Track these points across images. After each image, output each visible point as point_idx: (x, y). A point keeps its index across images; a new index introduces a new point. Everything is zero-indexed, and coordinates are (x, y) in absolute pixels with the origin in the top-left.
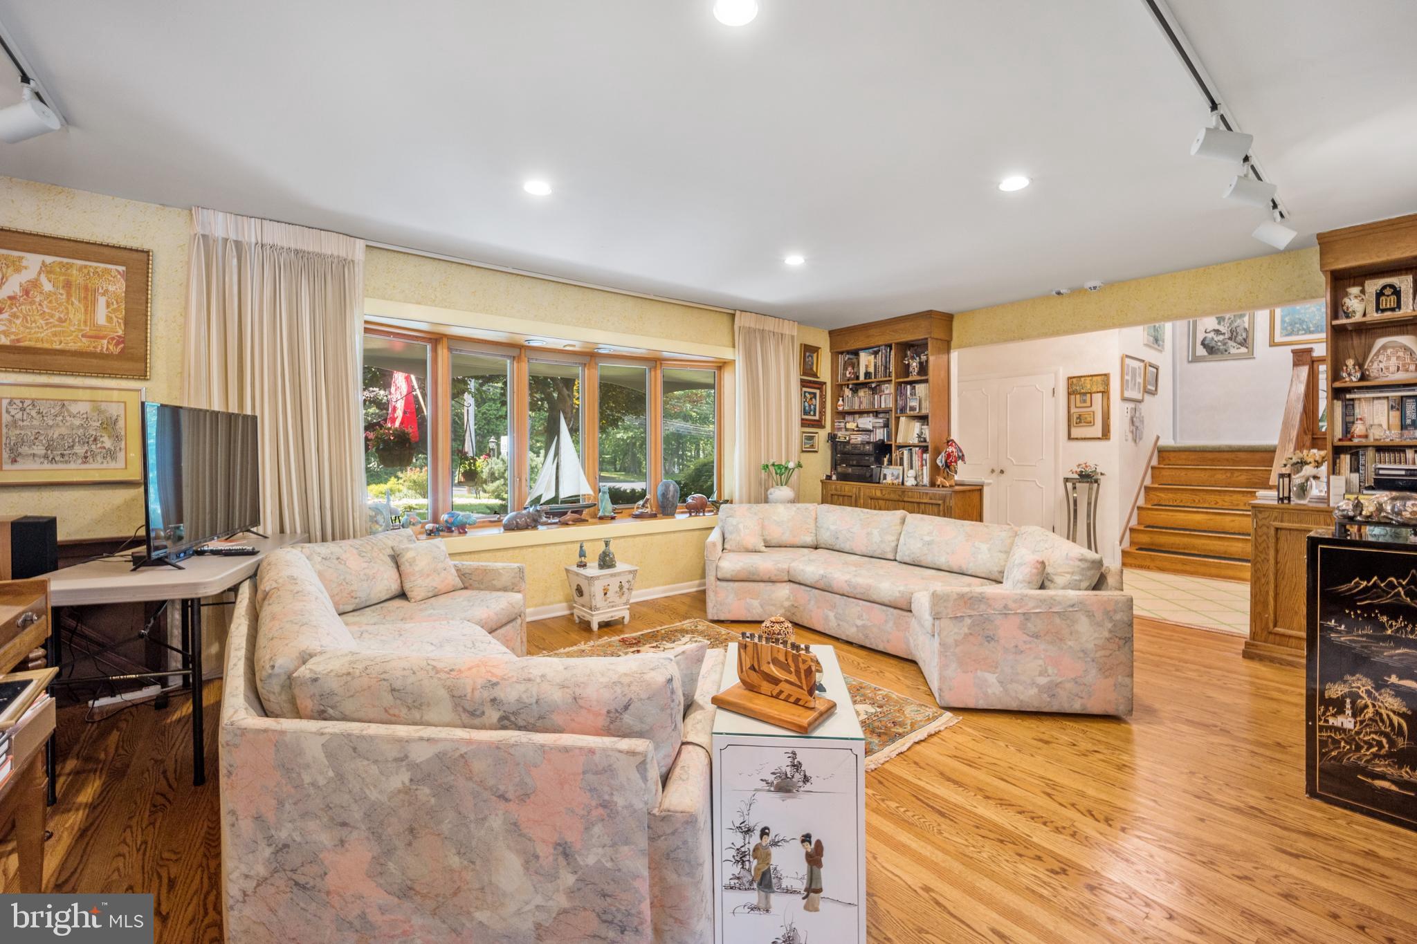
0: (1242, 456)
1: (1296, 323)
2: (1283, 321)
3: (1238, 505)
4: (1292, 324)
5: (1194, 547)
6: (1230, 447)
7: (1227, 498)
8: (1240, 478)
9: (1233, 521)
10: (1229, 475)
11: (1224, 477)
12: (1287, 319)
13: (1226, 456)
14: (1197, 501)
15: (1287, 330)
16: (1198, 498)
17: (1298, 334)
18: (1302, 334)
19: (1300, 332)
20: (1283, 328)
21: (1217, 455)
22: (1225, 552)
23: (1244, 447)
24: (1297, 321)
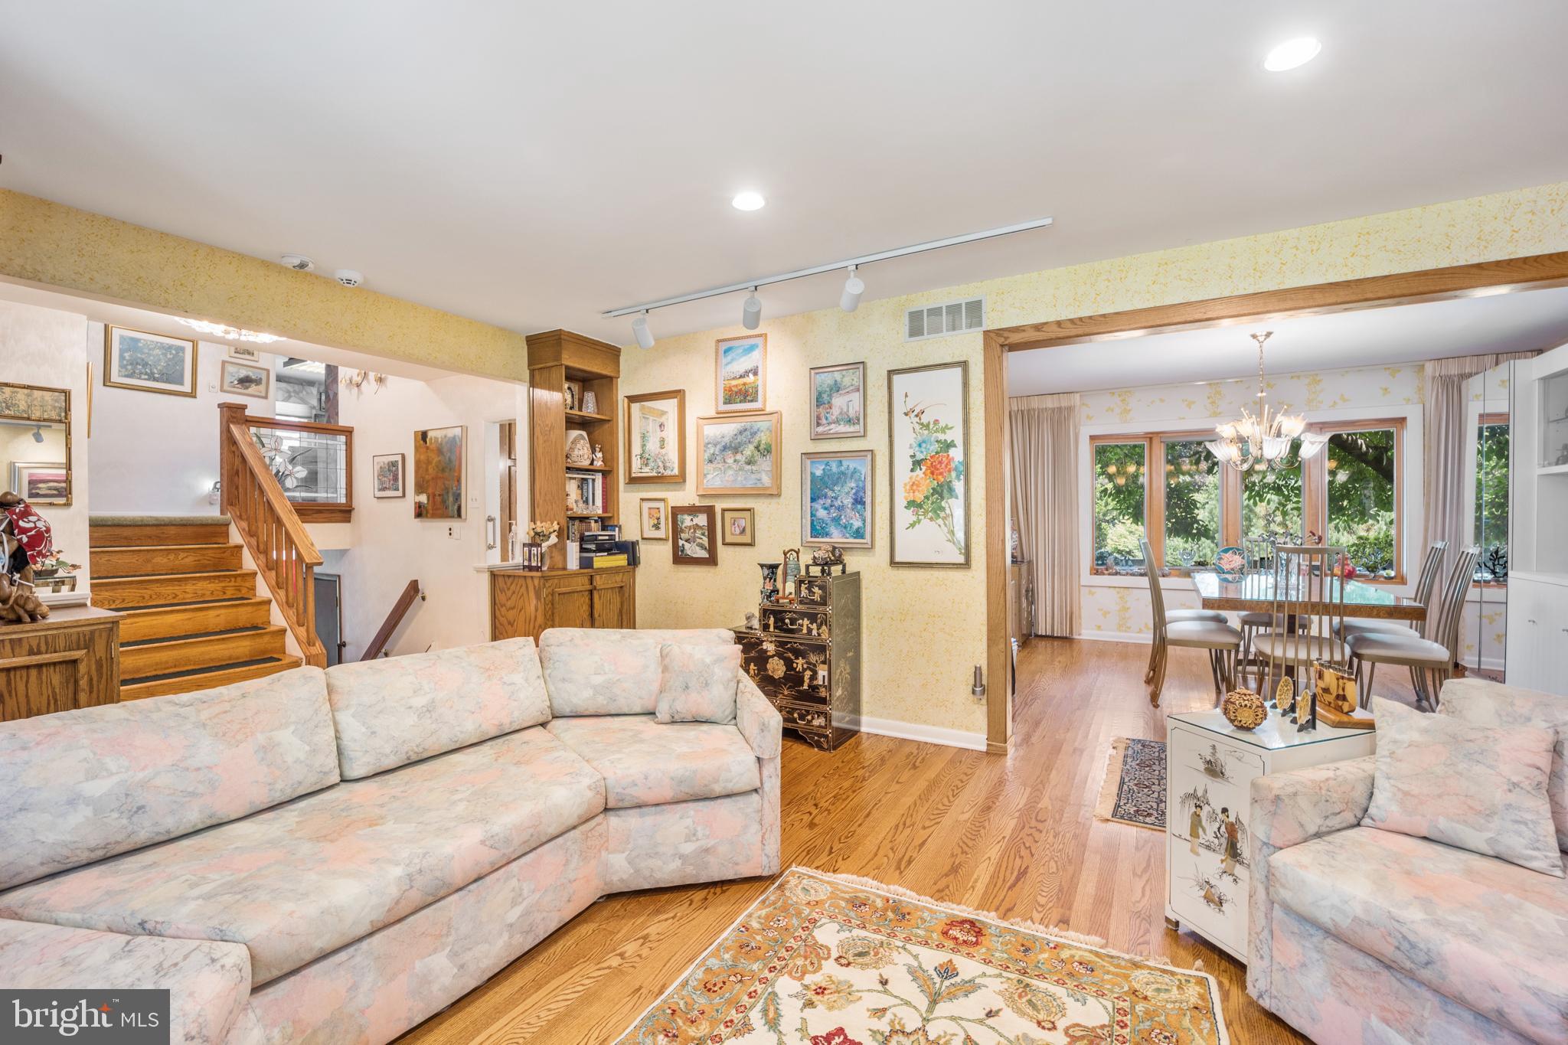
0: (172, 531)
1: (137, 364)
2: (122, 358)
3: (203, 595)
4: (134, 363)
5: (188, 661)
6: (157, 519)
7: (189, 588)
8: (187, 560)
9: (218, 616)
10: (172, 557)
11: (165, 560)
12: (127, 355)
13: (148, 531)
14: (147, 597)
15: (127, 369)
16: (149, 592)
17: (140, 378)
18: (145, 379)
19: (143, 377)
20: (122, 366)
21: (137, 530)
22: (230, 658)
23: (175, 519)
24: (139, 361)
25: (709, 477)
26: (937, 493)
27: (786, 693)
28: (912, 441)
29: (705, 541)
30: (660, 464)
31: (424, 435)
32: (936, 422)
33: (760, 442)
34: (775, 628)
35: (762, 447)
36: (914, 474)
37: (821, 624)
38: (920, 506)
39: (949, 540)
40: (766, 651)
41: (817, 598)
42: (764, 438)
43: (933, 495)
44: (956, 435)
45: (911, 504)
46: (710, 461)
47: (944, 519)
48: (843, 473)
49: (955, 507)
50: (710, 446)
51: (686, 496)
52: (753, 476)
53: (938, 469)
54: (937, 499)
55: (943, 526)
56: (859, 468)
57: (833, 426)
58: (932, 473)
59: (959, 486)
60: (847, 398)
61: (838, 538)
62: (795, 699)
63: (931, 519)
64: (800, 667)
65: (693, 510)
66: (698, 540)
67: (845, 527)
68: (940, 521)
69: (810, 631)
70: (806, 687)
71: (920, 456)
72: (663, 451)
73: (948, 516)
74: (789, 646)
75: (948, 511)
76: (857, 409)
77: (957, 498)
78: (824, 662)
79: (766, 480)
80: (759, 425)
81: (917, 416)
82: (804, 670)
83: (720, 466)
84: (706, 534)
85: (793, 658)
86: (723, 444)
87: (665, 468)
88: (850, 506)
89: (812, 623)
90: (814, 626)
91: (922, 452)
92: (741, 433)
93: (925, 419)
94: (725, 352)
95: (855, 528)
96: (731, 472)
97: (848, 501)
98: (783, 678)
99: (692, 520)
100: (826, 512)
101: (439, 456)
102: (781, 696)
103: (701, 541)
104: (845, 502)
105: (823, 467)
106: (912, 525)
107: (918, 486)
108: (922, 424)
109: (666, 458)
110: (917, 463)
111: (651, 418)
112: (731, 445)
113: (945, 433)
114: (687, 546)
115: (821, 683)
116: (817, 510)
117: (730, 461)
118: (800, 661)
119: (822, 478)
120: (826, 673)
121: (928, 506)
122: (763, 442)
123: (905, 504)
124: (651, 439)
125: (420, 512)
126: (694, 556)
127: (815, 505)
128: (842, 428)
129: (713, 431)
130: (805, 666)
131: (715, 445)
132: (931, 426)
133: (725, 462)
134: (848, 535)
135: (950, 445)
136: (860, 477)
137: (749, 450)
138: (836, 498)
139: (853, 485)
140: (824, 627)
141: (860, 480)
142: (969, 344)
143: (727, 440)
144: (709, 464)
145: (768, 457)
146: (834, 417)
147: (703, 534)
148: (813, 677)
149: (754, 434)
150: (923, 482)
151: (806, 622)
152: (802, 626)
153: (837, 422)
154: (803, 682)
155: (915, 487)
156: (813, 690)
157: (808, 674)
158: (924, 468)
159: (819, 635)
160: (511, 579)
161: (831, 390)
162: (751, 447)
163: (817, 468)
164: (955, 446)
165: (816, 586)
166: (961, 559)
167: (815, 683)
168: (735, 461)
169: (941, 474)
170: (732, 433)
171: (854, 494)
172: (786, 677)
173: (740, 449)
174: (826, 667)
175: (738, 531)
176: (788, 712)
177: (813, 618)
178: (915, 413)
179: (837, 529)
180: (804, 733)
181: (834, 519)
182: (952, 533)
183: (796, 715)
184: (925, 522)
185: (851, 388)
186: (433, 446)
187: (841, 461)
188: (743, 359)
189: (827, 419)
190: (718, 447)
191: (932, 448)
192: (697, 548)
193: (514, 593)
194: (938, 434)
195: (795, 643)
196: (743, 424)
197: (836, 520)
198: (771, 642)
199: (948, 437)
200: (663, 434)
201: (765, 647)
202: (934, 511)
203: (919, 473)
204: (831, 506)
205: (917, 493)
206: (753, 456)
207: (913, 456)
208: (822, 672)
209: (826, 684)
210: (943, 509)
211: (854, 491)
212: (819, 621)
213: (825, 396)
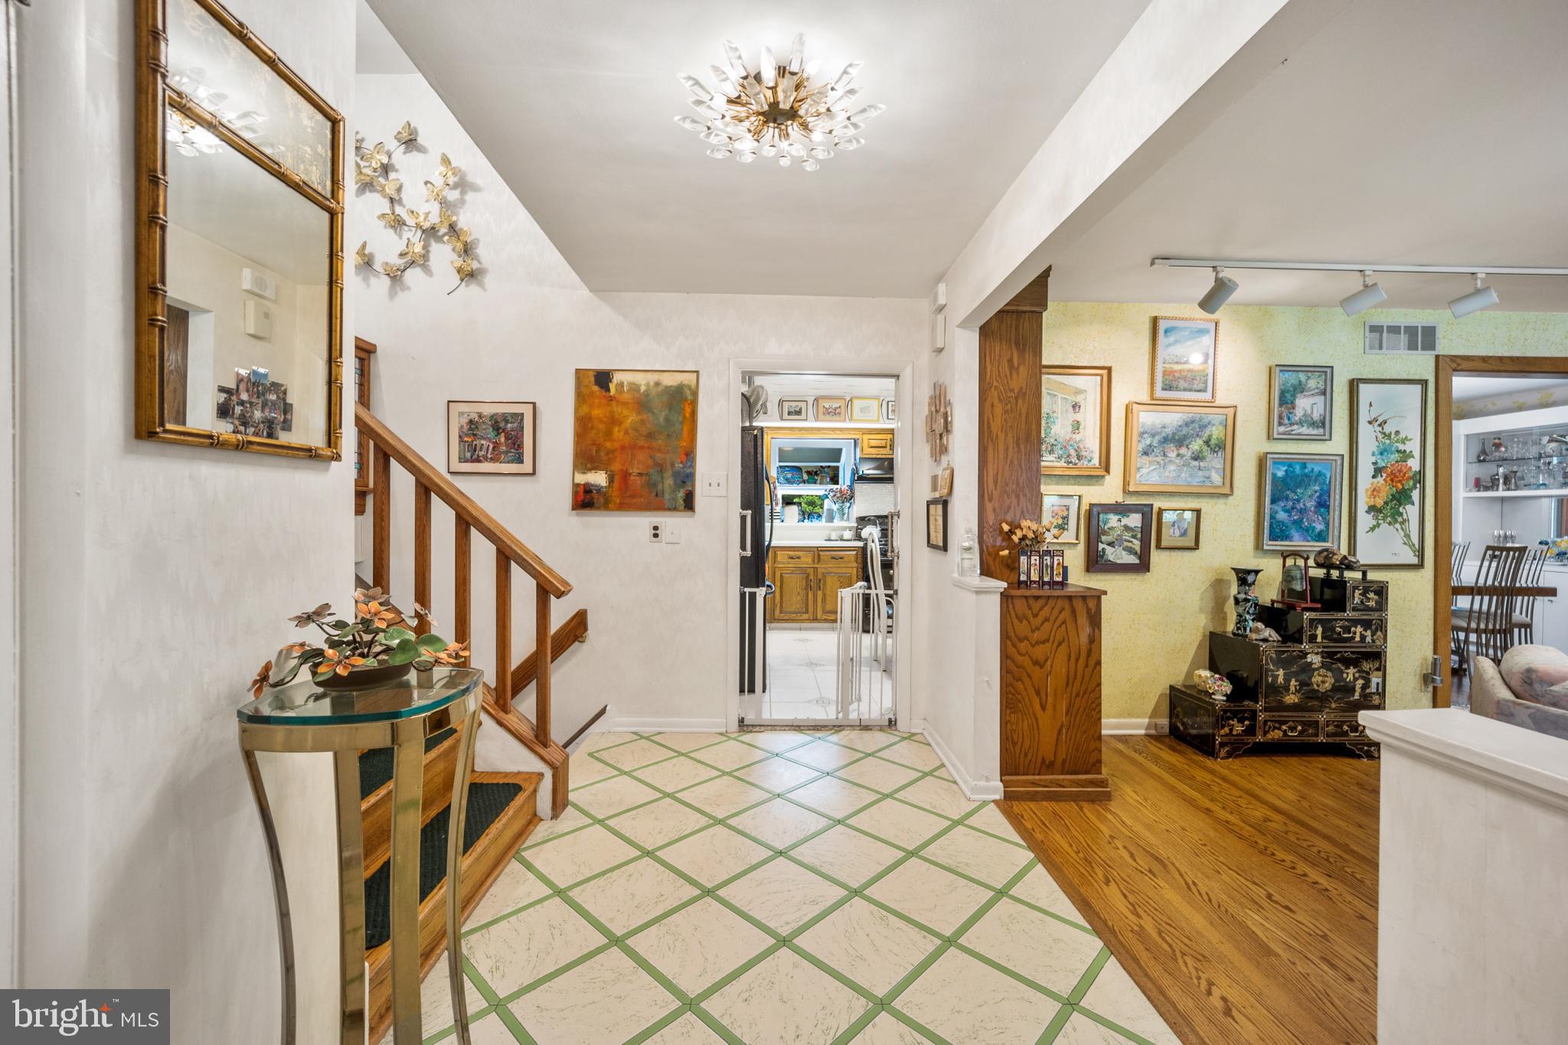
25: (1144, 471)
26: (1396, 499)
27: (1333, 705)
28: (1375, 449)
29: (1136, 545)
30: (1073, 452)
31: (603, 378)
32: (1397, 433)
33: (1210, 436)
34: (1323, 638)
35: (1213, 442)
36: (1375, 480)
37: (1376, 630)
38: (1380, 511)
39: (1405, 544)
40: (1311, 663)
41: (1372, 604)
42: (1216, 432)
43: (1392, 500)
44: (1414, 447)
45: (1372, 509)
46: (1146, 453)
47: (1402, 523)
48: (1307, 476)
49: (1411, 512)
50: (1145, 436)
51: (1109, 491)
52: (1200, 473)
53: (1397, 477)
54: (1396, 505)
55: (1400, 530)
56: (1324, 471)
57: (1295, 427)
58: (1392, 480)
59: (1415, 495)
60: (1312, 400)
61: (1300, 541)
62: (1344, 711)
63: (1390, 524)
64: (1351, 677)
65: (1120, 509)
66: (1126, 544)
67: (1307, 531)
68: (1398, 526)
69: (1363, 637)
70: (1357, 696)
71: (1381, 464)
72: (1077, 437)
73: (1404, 521)
74: (1339, 656)
75: (1405, 517)
76: (1322, 412)
77: (1413, 504)
78: (1378, 669)
79: (1217, 478)
80: (1211, 417)
81: (1380, 425)
82: (1356, 679)
83: (1159, 459)
84: (1139, 536)
85: (1343, 668)
86: (1164, 435)
87: (1079, 457)
88: (1312, 509)
89: (1365, 630)
90: (1369, 633)
91: (1383, 460)
92: (1187, 424)
93: (1387, 429)
94: (1166, 331)
95: (1317, 531)
96: (1172, 467)
97: (1311, 504)
98: (1330, 691)
99: (1120, 520)
100: (1286, 514)
101: (639, 413)
102: (1327, 710)
103: (1130, 544)
104: (1308, 505)
105: (1286, 468)
106: (1372, 529)
107: (1378, 492)
108: (1384, 433)
109: (1081, 446)
110: (1378, 471)
111: (1060, 395)
112: (1173, 437)
113: (1405, 444)
114: (1109, 550)
115: (1374, 690)
116: (1276, 512)
117: (1172, 455)
118: (1352, 670)
119: (1284, 479)
120: (1380, 680)
121: (1388, 511)
122: (1214, 437)
123: (1366, 508)
124: (1059, 422)
125: (585, 500)
126: (1119, 562)
127: (1275, 507)
128: (1305, 430)
129: (1147, 418)
130: (1357, 675)
131: (1153, 436)
132: (1393, 436)
133: (1165, 455)
134: (1309, 538)
135: (1410, 455)
136: (1325, 481)
137: (1196, 445)
138: (1298, 501)
139: (1317, 488)
140: (1379, 633)
141: (1324, 483)
142: (1421, 365)
143: (1169, 431)
144: (1145, 457)
145: (1220, 454)
146: (1297, 418)
147: (1134, 537)
148: (1365, 687)
149: (1203, 427)
150: (1383, 488)
151: (1359, 629)
152: (1355, 633)
153: (1300, 423)
154: (1355, 691)
155: (1375, 493)
156: (1365, 699)
157: (1360, 682)
158: (1384, 475)
159: (1373, 641)
160: (1041, 602)
161: (1295, 389)
162: (1200, 442)
163: (1279, 469)
164: (1413, 457)
165: (1372, 591)
166: (1415, 561)
167: (1368, 691)
168: (1178, 455)
169: (1400, 481)
170: (1175, 424)
171: (1318, 497)
172: (1335, 689)
173: (1186, 443)
174: (1380, 673)
175: (1177, 533)
176: (1336, 726)
177: (1367, 624)
178: (1378, 422)
179: (1298, 531)
180: (1355, 745)
181: (1295, 522)
182: (1408, 536)
183: (1346, 728)
184: (1384, 526)
185: (1316, 391)
186: (626, 396)
187: (1305, 464)
188: (1189, 343)
189: (1289, 419)
190: (1157, 438)
191: (1393, 456)
192: (1124, 553)
193: (1047, 620)
194: (1398, 445)
195: (1346, 652)
196: (1190, 415)
197: (1298, 523)
198: (1317, 654)
199: (1408, 447)
200: (1078, 417)
201: (1309, 660)
202: (1393, 516)
203: (1380, 480)
204: (1293, 509)
205: (1377, 499)
206: (1201, 451)
207: (1374, 464)
208: (1375, 680)
209: (1380, 690)
210: (1401, 514)
211: (1317, 494)
212: (1374, 627)
213: (1288, 396)
